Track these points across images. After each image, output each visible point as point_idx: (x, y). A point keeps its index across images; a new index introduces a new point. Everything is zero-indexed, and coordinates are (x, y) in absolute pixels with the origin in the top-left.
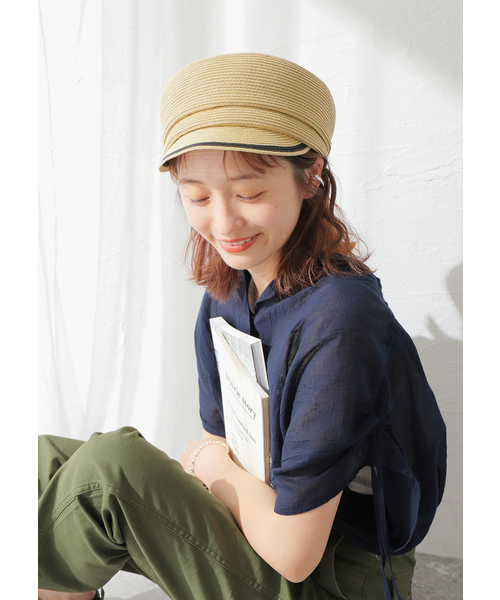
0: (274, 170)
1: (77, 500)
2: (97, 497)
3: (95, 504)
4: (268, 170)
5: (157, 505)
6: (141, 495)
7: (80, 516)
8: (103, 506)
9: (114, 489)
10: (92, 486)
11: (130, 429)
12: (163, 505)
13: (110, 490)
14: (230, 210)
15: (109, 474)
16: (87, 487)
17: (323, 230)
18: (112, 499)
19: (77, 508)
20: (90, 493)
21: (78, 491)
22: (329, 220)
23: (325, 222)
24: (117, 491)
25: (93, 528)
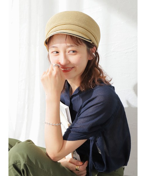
0: (81, 46)
1: (12, 166)
2: (19, 165)
3: (19, 167)
4: (79, 45)
5: (40, 166)
6: (34, 163)
7: (13, 171)
8: (22, 167)
9: (25, 162)
10: (17, 161)
11: (29, 141)
12: (42, 166)
13: (24, 162)
14: (65, 57)
15: (23, 157)
16: (15, 161)
17: (95, 71)
18: (25, 165)
19: (12, 168)
20: (17, 163)
21: (13, 163)
22: (97, 68)
23: (96, 68)
24: (26, 162)
25: (18, 174)
